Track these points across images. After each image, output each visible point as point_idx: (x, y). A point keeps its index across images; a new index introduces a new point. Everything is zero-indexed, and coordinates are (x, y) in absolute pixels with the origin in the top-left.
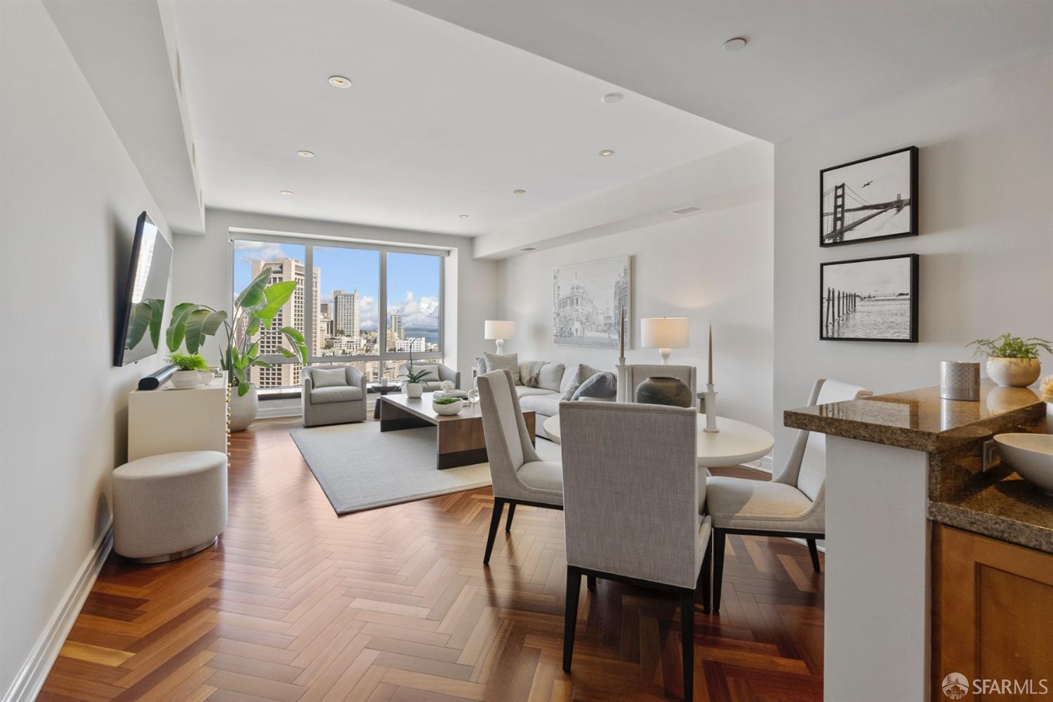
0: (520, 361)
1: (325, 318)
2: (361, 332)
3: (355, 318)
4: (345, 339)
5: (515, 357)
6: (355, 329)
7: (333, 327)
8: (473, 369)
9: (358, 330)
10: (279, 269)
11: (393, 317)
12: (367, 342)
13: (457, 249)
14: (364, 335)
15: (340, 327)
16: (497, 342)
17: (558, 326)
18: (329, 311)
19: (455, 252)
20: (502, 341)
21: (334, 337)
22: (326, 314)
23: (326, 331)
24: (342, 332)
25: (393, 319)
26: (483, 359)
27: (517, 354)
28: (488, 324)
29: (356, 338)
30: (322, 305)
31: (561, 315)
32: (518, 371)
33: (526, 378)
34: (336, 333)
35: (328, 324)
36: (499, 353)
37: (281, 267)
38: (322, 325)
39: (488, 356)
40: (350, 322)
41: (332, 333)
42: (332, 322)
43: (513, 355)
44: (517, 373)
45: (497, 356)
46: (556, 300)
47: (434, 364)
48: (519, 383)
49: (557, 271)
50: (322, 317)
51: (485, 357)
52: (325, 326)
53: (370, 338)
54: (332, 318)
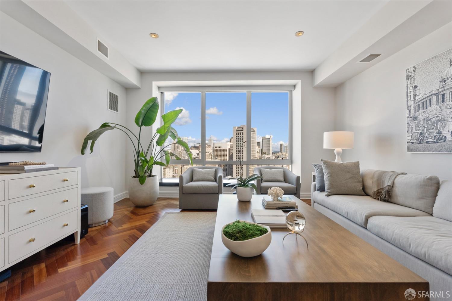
0: (363, 169)
1: (259, 148)
2: (273, 153)
3: (270, 147)
4: (266, 156)
5: (357, 165)
6: (270, 153)
7: (261, 151)
8: (313, 174)
9: (272, 153)
10: (242, 129)
11: (286, 147)
12: (275, 157)
13: (300, 81)
14: (274, 154)
15: (264, 151)
16: (335, 152)
17: (414, 131)
18: (260, 145)
19: (299, 83)
20: (340, 150)
21: (262, 155)
22: (259, 146)
23: (259, 153)
24: (265, 153)
25: (286, 148)
26: (320, 166)
27: (358, 162)
28: (326, 135)
29: (271, 156)
30: (257, 143)
31: (420, 117)
32: (361, 179)
33: (372, 188)
34: (263, 154)
35: (260, 150)
36: (337, 160)
37: (243, 129)
38: (258, 151)
39: (325, 163)
40: (269, 149)
41: (261, 153)
42: (261, 149)
43: (354, 163)
44: (359, 182)
45: (336, 163)
46: (411, 103)
47: (282, 169)
48: (363, 193)
49: (412, 70)
50: (258, 147)
51: (322, 164)
52: (259, 151)
53: (276, 156)
54: (262, 148)
